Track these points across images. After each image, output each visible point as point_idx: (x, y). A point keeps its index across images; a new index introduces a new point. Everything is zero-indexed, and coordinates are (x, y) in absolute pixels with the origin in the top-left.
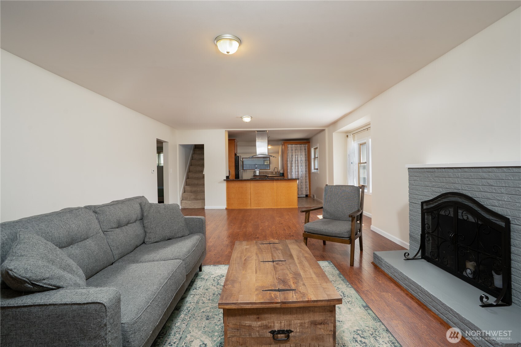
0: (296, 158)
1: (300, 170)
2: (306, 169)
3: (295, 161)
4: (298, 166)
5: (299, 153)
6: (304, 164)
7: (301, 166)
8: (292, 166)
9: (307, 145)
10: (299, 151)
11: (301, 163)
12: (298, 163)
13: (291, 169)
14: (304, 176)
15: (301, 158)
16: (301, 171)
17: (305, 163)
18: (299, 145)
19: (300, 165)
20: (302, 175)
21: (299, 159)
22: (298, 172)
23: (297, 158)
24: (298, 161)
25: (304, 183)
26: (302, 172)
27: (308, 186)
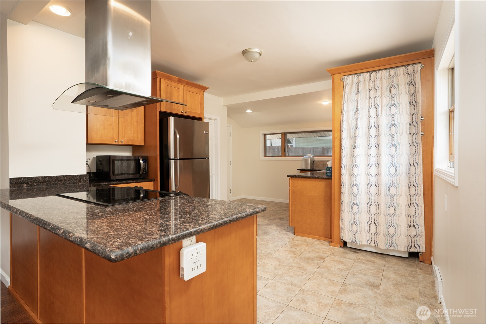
0: (369, 116)
1: (385, 160)
2: (411, 155)
3: (369, 128)
4: (378, 146)
5: (386, 100)
6: (404, 140)
7: (392, 145)
8: (354, 147)
9: (419, 67)
10: (386, 92)
11: (392, 136)
12: (378, 135)
13: (353, 156)
14: (403, 182)
15: (393, 116)
16: (392, 165)
17: (411, 135)
18: (385, 73)
19: (385, 141)
20: (392, 176)
21: (384, 122)
22: (378, 166)
23: (377, 116)
24: (377, 127)
25: (403, 209)
26: (393, 169)
27: (421, 221)
